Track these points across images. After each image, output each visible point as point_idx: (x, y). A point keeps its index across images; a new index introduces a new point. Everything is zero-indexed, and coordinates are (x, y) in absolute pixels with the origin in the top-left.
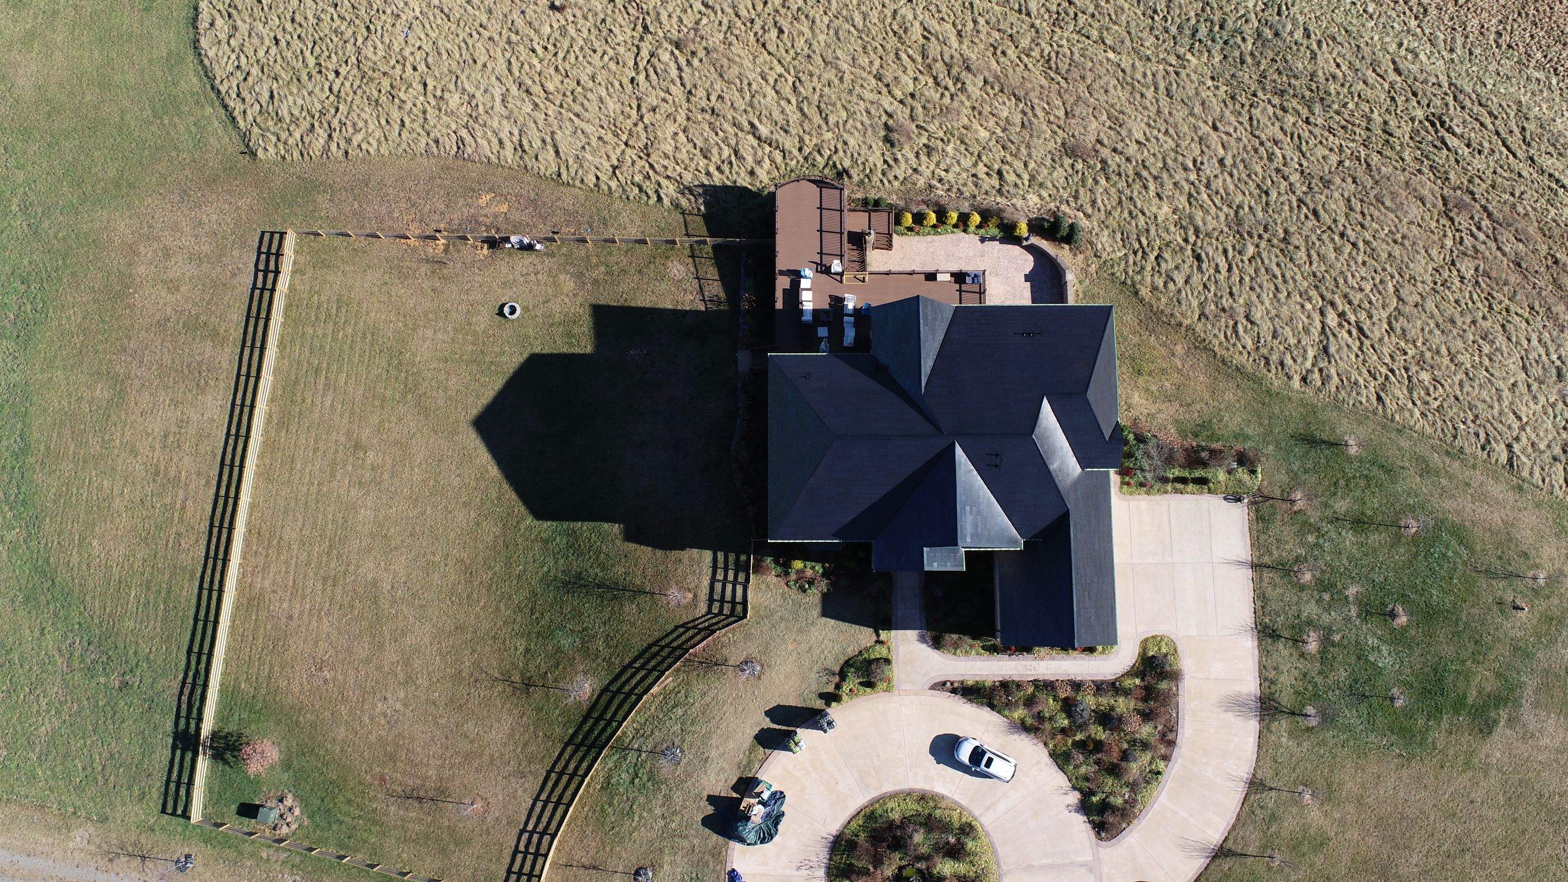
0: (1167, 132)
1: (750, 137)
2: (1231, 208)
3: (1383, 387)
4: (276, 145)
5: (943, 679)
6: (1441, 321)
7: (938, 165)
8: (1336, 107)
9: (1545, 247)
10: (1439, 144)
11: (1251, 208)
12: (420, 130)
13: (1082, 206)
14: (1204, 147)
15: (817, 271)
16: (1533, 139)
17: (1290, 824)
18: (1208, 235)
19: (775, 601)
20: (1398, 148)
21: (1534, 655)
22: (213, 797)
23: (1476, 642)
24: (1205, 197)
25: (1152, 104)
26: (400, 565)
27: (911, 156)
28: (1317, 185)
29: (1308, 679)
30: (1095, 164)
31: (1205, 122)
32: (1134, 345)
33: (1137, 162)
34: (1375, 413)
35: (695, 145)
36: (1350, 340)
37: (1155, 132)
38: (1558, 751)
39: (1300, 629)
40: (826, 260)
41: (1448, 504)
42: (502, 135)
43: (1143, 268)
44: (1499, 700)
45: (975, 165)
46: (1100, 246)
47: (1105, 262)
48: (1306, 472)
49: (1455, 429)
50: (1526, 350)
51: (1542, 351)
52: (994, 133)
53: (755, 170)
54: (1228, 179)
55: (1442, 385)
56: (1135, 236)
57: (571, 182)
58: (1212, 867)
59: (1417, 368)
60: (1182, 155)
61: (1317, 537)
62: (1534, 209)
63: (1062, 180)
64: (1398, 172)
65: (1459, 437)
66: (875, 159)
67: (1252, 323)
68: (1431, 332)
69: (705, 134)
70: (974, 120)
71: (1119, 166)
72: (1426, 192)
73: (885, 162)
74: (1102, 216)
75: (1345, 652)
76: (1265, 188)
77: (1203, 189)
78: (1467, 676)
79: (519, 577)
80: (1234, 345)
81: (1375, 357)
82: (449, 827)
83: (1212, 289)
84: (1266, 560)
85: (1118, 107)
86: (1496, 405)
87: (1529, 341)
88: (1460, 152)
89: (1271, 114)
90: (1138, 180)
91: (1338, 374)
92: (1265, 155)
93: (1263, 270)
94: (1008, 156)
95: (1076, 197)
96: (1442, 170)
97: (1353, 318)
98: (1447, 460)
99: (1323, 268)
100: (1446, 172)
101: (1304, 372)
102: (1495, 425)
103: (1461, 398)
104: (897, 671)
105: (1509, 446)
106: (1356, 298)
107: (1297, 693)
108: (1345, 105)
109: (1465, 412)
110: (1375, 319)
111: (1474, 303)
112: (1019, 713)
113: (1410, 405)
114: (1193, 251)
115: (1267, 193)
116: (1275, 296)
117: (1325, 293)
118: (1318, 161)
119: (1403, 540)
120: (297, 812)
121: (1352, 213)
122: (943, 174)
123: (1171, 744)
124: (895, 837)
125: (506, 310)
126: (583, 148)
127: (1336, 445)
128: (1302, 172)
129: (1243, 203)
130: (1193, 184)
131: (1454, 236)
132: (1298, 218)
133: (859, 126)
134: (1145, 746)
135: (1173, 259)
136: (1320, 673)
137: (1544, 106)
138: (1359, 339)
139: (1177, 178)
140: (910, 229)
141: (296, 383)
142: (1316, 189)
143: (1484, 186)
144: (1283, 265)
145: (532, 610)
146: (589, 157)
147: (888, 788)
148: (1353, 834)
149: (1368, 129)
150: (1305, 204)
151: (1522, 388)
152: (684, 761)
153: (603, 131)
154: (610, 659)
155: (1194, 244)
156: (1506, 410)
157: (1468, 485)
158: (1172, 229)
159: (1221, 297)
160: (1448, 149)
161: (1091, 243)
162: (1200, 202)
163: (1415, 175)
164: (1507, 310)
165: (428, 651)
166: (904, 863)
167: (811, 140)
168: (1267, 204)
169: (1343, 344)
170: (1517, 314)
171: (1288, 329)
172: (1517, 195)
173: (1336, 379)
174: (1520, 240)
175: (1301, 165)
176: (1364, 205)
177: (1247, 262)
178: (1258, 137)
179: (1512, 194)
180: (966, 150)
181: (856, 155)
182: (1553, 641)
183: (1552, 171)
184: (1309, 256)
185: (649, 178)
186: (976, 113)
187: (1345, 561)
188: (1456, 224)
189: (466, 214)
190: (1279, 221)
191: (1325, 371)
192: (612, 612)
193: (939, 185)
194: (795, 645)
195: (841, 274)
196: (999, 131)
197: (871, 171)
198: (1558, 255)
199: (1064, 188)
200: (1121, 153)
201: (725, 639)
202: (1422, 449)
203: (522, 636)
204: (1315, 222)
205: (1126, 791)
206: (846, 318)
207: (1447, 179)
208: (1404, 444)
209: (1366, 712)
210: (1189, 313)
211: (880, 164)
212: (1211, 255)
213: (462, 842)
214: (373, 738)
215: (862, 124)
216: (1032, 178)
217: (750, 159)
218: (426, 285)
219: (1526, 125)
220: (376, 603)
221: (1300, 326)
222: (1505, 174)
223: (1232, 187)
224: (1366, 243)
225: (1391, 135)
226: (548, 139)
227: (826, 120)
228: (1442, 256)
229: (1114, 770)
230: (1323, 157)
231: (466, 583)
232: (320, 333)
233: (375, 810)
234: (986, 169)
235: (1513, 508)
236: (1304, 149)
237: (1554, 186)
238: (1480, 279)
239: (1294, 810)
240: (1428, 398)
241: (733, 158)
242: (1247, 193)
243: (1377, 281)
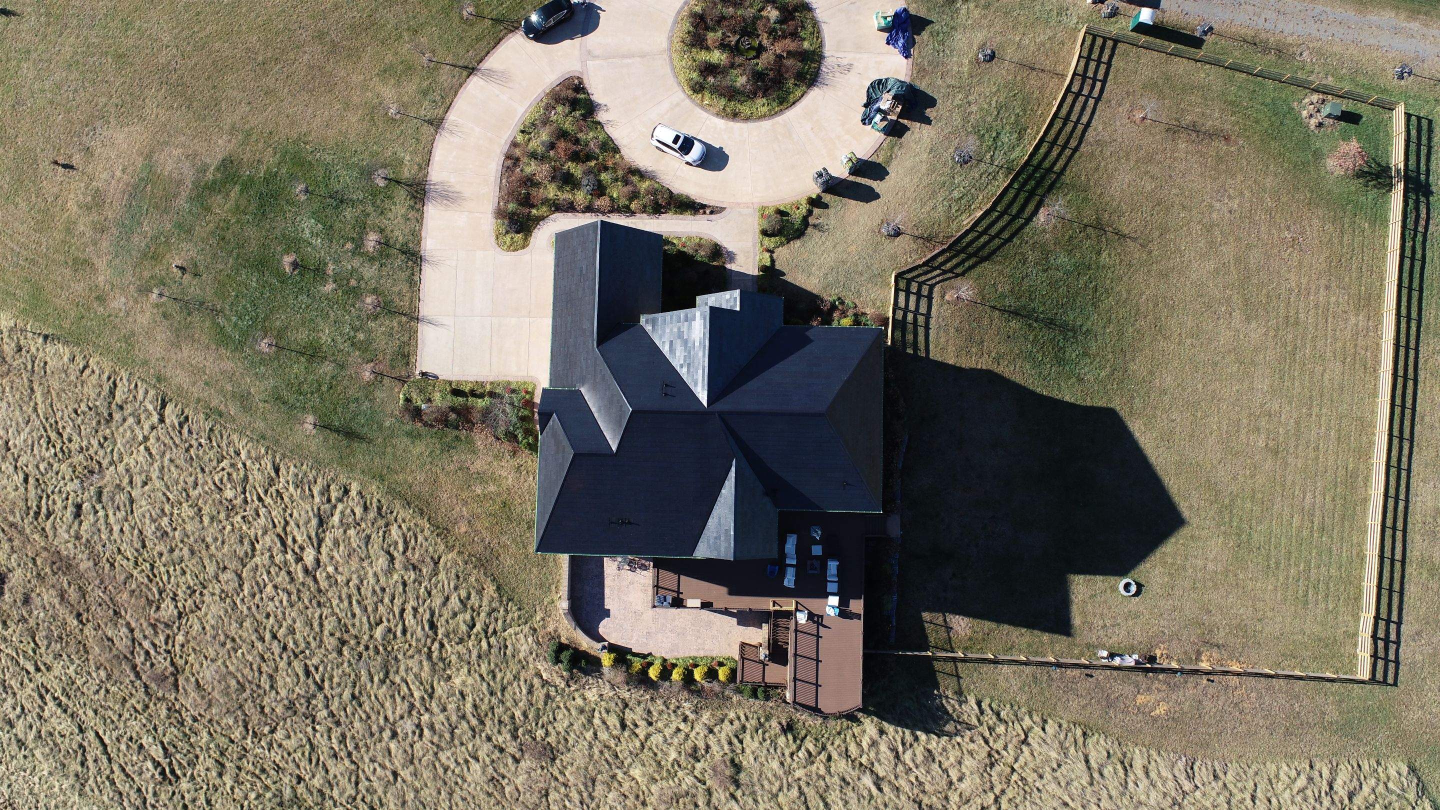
0: (446, 769)
1: (881, 774)
2: (391, 681)
3: (271, 483)
4: (1389, 778)
5: (713, 217)
6: (204, 552)
7: (687, 736)
8: (269, 795)
9: (86, 631)
10: (171, 749)
11: (372, 681)
12: (1235, 791)
13: (543, 686)
14: (410, 752)
15: (822, 617)
16: (75, 752)
17: (411, 87)
18: (419, 651)
19: (867, 290)
20: (212, 746)
21: (174, 227)
22: (1384, 127)
23: (223, 239)
24: (417, 694)
25: (457, 804)
26: (1225, 337)
27: (715, 748)
28: (301, 704)
29: (380, 210)
30: (524, 735)
31: (404, 781)
32: (506, 533)
33: (480, 736)
34: (284, 456)
35: (940, 766)
36: (295, 533)
37: (457, 771)
38: (166, 143)
39: (381, 253)
40: (813, 628)
41: (228, 365)
42: (1146, 782)
43: (489, 615)
44: (212, 188)
45: (648, 736)
46: (530, 640)
47: (526, 623)
48: (357, 400)
49: (210, 439)
50: (126, 520)
51: (112, 519)
52: (625, 773)
53: (878, 736)
54: (389, 713)
55: (215, 484)
56: (492, 651)
57: (1072, 726)
58: (483, 54)
59: (235, 502)
60: (433, 743)
61: (355, 337)
62: (89, 674)
63: (560, 717)
64: (217, 718)
65: (208, 429)
66: (751, 743)
67: (389, 553)
68: (216, 539)
69: (929, 778)
70: (644, 788)
71: (499, 732)
72: (193, 694)
73: (741, 742)
74: (523, 675)
75: (343, 233)
76: (354, 702)
77: (417, 704)
78: (237, 209)
79: (1109, 321)
80: (409, 529)
81: (273, 514)
82: (1164, 98)
83: (422, 590)
84: (404, 319)
85: (493, 801)
86: (166, 462)
87: (122, 530)
88: (151, 740)
89: (335, 788)
90: (482, 714)
91: (313, 497)
92: (348, 741)
93: (370, 609)
94: (613, 745)
95: (548, 696)
96: (172, 720)
97: (289, 556)
98: (222, 407)
99: (309, 612)
100: (169, 717)
101: (345, 499)
102: (171, 442)
103: (198, 470)
104: (755, 225)
105: (162, 420)
106: (282, 578)
107: (390, 197)
108: (258, 796)
109: (197, 456)
110: (267, 555)
111: (168, 572)
112: (644, 186)
113: (248, 463)
114: (436, 634)
115: (353, 696)
116: (362, 581)
117: (312, 584)
118: (295, 733)
119: (275, 333)
120: (1305, 113)
121: (271, 672)
122: (682, 726)
123: (508, 157)
124: (763, 81)
125: (1134, 588)
126: (1059, 766)
127: (324, 426)
128: (313, 722)
129: (378, 686)
130: (427, 709)
131: (173, 646)
132: (325, 668)
133: (766, 783)
134: (533, 155)
135: (458, 624)
136: (368, 215)
137: (56, 790)
138: (286, 534)
139: (442, 717)
140: (721, 664)
141: (1343, 518)
142: (303, 701)
143: (133, 701)
144: (349, 615)
145: (1096, 290)
146: (1054, 755)
147: (766, 124)
148: (357, 79)
149: (239, 768)
150: (316, 683)
151: (138, 480)
152: (952, 150)
153: (1037, 784)
154: (1021, 243)
155: (434, 640)
156: (158, 457)
157: (207, 384)
158: (454, 658)
159: (414, 582)
160: (162, 743)
161: (538, 643)
162: (422, 688)
163: (200, 715)
164: (136, 563)
165: (1193, 254)
166: (755, 61)
167: (818, 768)
168: (354, 684)
169: (303, 529)
170: (128, 559)
171: (354, 545)
172: (103, 692)
173: (316, 491)
174: (109, 639)
175: (314, 729)
176: (257, 681)
177: (384, 619)
178: (353, 762)
179: (107, 691)
180: (656, 754)
181: (772, 750)
182: (155, 238)
183: (63, 716)
184: (321, 625)
185: (989, 728)
186: (642, 797)
187: (332, 314)
188: (169, 659)
189: (1181, 693)
190: (346, 664)
191: (325, 499)
192: (1020, 285)
193: (688, 713)
194: (849, 250)
195: (797, 610)
196: (620, 775)
197: (757, 731)
198: (75, 622)
199: (559, 707)
200: (495, 747)
201: (915, 257)
202: (244, 419)
203: (1104, 266)
204: (309, 662)
205: (553, 118)
206: (794, 562)
207: (169, 709)
208: (260, 425)
209: (332, 180)
210: (449, 564)
211: (747, 738)
212: (419, 628)
213: (1150, 86)
214: (1240, 178)
215: (763, 786)
216: (590, 721)
217: (883, 748)
218: (1217, 618)
219: (79, 769)
220: (1246, 300)
221: (341, 548)
222: (110, 713)
223: (388, 704)
224: (262, 639)
225: (217, 761)
226: (1096, 775)
227: (801, 793)
228: (189, 623)
229: (562, 134)
230: (289, 737)
231: (1160, 318)
232: (1323, 569)
233: (1233, 114)
234: (637, 731)
235: (169, 360)
236: (308, 747)
237: (64, 699)
238: (157, 597)
239: (405, 99)
240: (230, 470)
241: (900, 749)
242: (373, 698)
243: (258, 597)
